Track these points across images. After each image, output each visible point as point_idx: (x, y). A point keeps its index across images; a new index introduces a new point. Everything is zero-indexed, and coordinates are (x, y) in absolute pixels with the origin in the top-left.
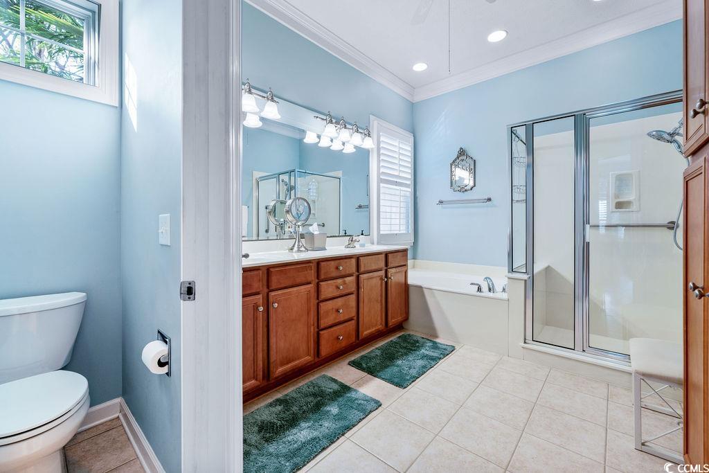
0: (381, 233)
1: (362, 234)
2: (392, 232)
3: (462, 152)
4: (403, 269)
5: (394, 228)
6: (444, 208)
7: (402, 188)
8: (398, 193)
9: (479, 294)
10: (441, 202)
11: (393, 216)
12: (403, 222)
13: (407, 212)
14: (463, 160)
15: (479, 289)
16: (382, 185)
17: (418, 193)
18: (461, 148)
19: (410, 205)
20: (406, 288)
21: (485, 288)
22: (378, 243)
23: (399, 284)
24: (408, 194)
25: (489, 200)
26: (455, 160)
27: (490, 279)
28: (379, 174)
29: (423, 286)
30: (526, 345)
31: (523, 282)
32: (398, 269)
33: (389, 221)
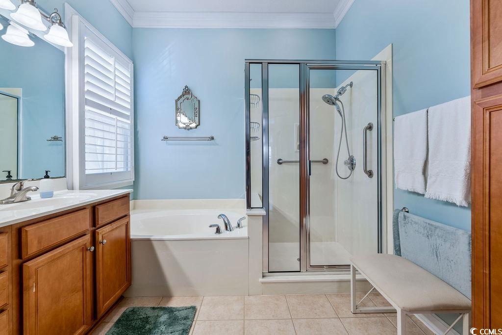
0: (87, 172)
1: (47, 177)
2: (105, 171)
3: (187, 91)
4: (124, 221)
5: (107, 165)
6: (169, 144)
7: (119, 118)
8: (114, 123)
9: (218, 236)
10: (166, 138)
11: (107, 151)
12: (121, 158)
13: (126, 148)
14: (188, 99)
15: (218, 231)
16: (87, 108)
17: (139, 128)
18: (186, 87)
19: (129, 140)
20: (127, 244)
21: (223, 228)
22: (83, 187)
23: (116, 243)
24: (127, 126)
25: (212, 138)
26: (181, 97)
27: (223, 215)
28: (82, 92)
29: (152, 238)
30: (265, 280)
31: (261, 218)
32: (114, 225)
33: (100, 157)
